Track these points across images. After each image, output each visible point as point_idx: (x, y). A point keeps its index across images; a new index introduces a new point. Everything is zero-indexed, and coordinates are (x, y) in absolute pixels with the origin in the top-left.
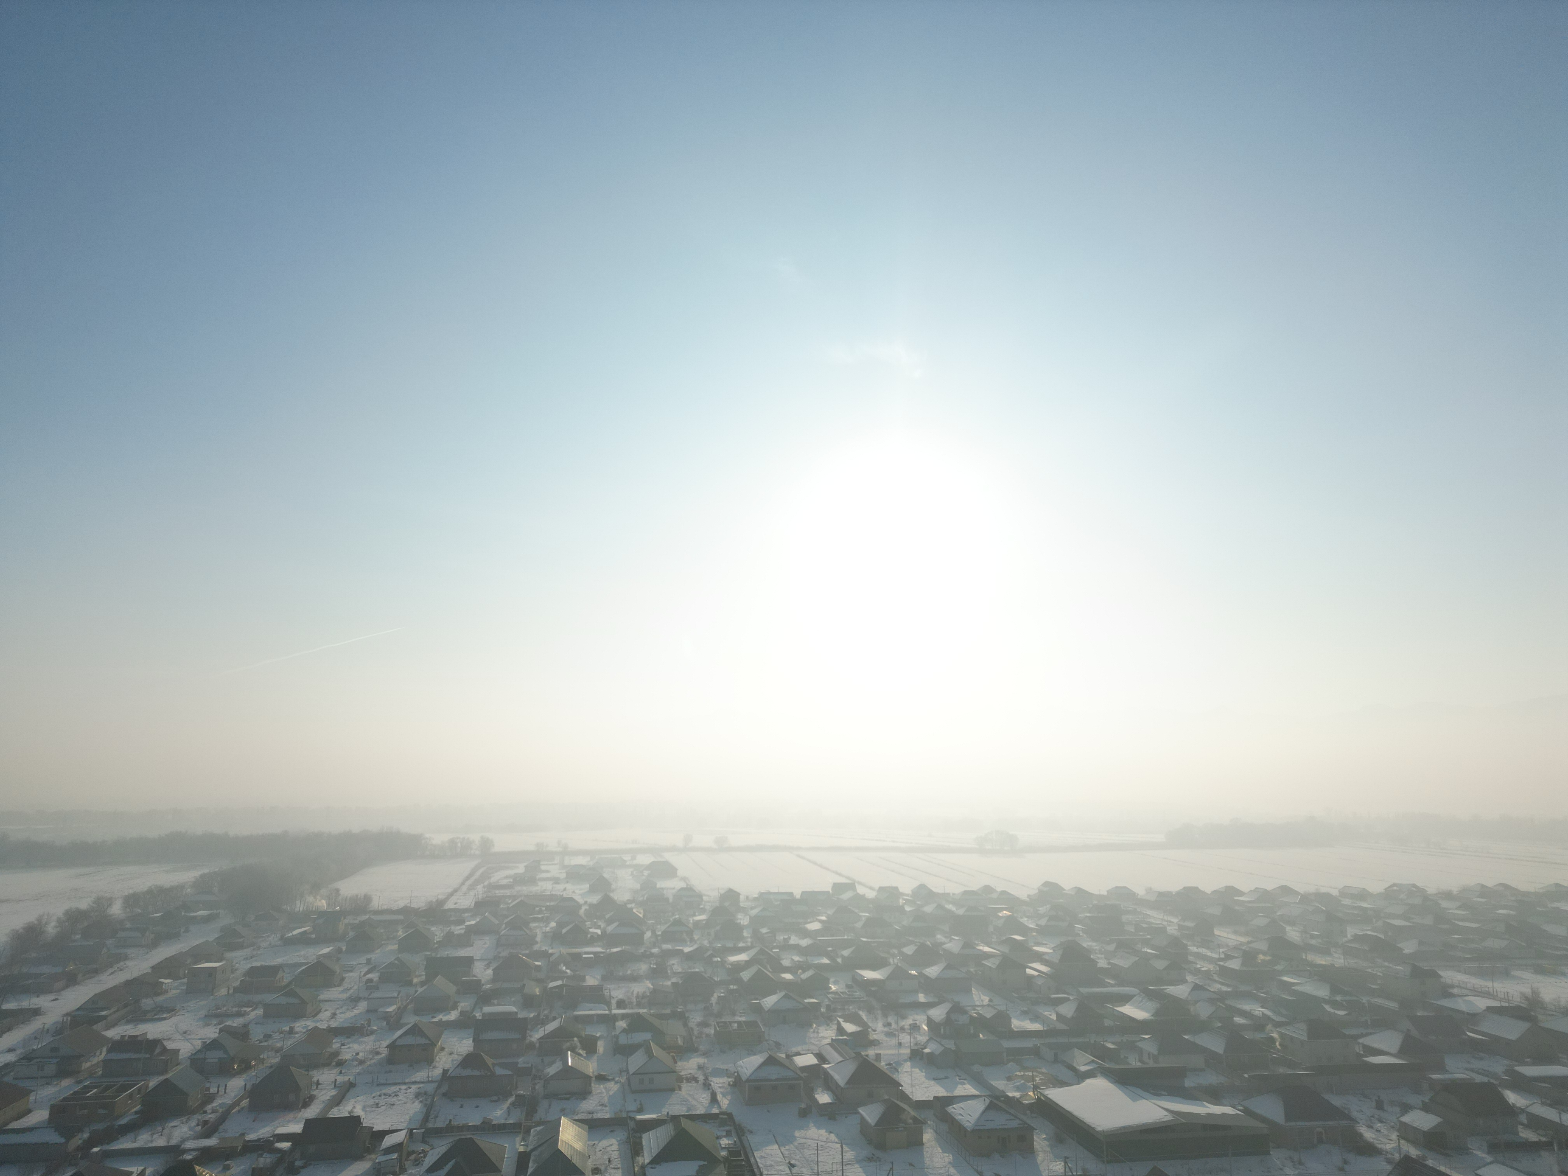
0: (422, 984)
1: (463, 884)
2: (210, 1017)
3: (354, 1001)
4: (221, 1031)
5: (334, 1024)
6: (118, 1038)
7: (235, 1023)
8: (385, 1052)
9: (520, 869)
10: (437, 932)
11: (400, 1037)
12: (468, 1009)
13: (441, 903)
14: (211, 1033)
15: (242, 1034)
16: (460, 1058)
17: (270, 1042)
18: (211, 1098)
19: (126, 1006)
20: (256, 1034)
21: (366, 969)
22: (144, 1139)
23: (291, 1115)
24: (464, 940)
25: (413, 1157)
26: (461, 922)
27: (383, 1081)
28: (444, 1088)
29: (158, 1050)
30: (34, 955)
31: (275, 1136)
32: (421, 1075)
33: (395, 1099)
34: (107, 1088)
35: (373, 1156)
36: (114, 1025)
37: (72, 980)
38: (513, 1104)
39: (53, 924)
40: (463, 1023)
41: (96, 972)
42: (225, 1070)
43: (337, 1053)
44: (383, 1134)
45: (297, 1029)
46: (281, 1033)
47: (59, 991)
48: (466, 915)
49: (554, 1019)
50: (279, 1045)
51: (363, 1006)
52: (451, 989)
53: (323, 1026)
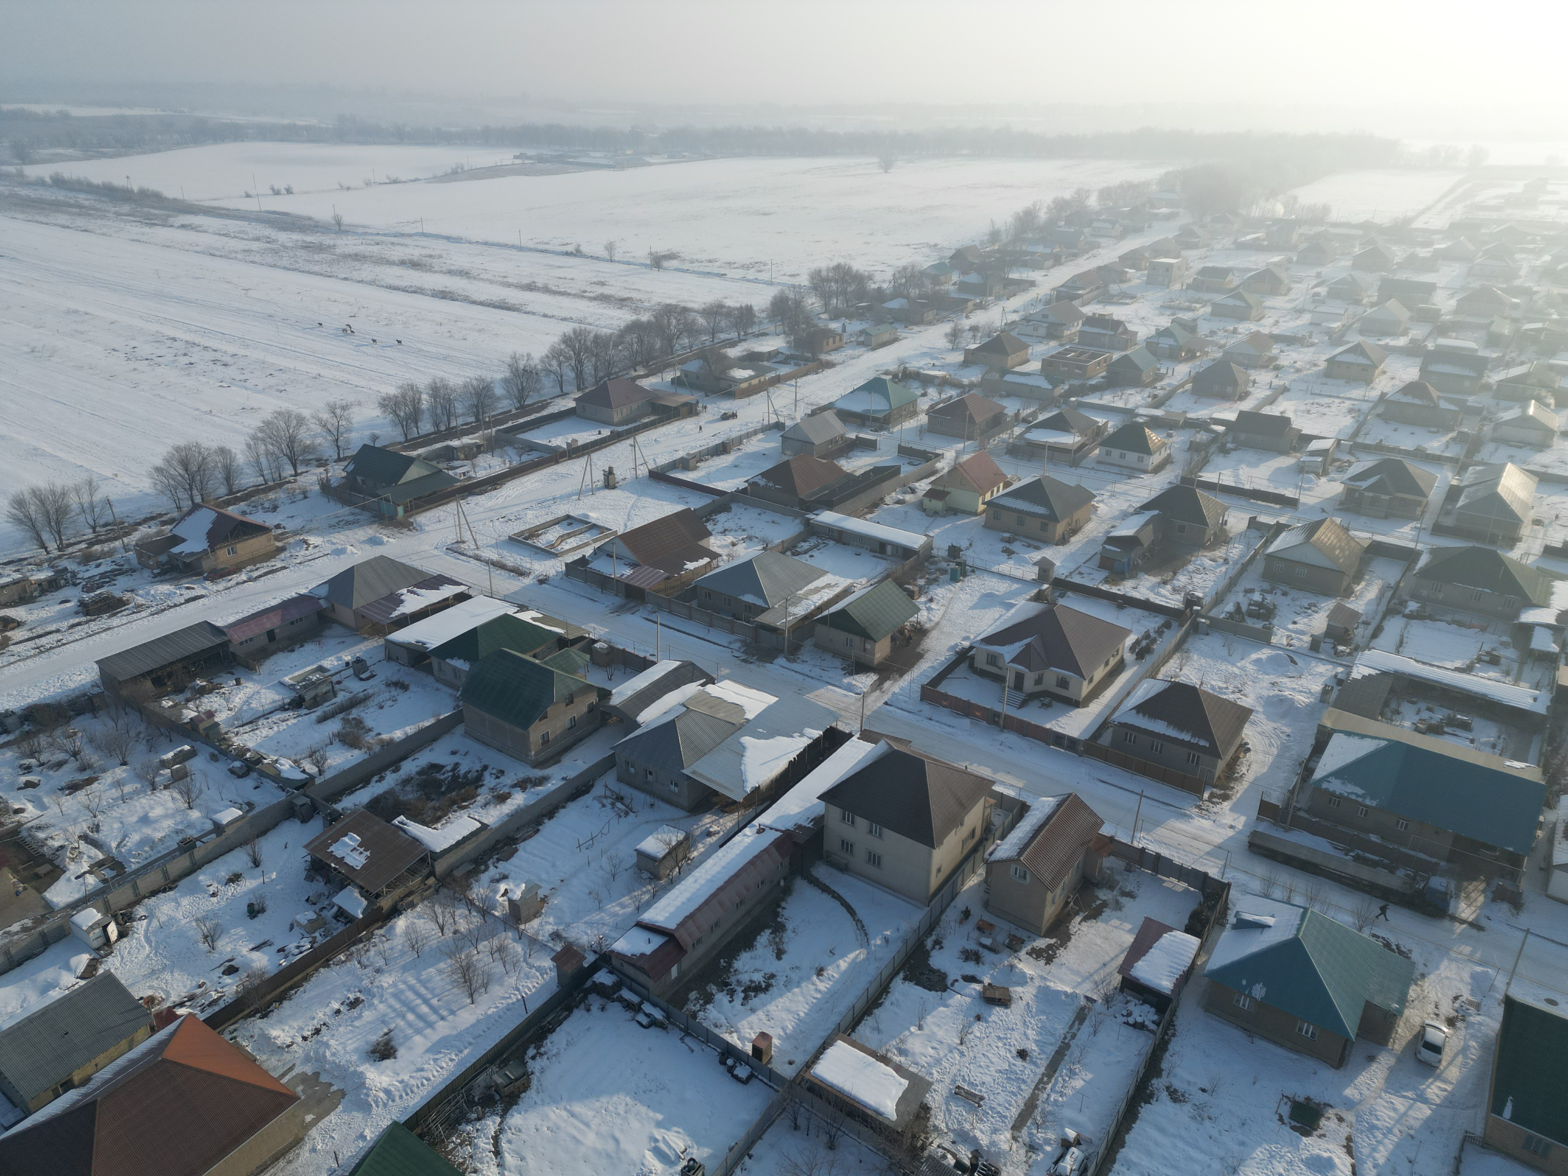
0: (1373, 305)
1: (1439, 201)
2: (1167, 307)
3: (1299, 312)
4: (1173, 321)
5: (1276, 331)
6: (1090, 314)
7: (1187, 316)
8: (1323, 365)
9: (1518, 188)
10: (1399, 253)
11: (1340, 354)
12: (1420, 337)
13: (1408, 221)
14: (1165, 322)
15: (1191, 327)
16: (1402, 385)
17: (1215, 338)
18: (1160, 377)
19: (1097, 288)
20: (1203, 329)
21: (1314, 282)
22: (1107, 399)
23: (1228, 405)
24: (1428, 265)
25: (1337, 464)
26: (1428, 244)
27: (1317, 392)
28: (1380, 410)
29: (1120, 330)
30: (1030, 235)
31: (1211, 419)
32: (1357, 393)
33: (1327, 409)
34: (1081, 354)
35: (1298, 455)
36: (1088, 303)
37: (1057, 261)
38: (1453, 439)
39: (1044, 210)
40: (1413, 350)
41: (1075, 256)
42: (1174, 356)
43: (1275, 358)
44: (1310, 438)
45: (1240, 330)
46: (1226, 331)
47: (1049, 268)
48: (1437, 236)
49: (1522, 363)
50: (1223, 342)
51: (1306, 318)
52: (1404, 314)
53: (1265, 331)
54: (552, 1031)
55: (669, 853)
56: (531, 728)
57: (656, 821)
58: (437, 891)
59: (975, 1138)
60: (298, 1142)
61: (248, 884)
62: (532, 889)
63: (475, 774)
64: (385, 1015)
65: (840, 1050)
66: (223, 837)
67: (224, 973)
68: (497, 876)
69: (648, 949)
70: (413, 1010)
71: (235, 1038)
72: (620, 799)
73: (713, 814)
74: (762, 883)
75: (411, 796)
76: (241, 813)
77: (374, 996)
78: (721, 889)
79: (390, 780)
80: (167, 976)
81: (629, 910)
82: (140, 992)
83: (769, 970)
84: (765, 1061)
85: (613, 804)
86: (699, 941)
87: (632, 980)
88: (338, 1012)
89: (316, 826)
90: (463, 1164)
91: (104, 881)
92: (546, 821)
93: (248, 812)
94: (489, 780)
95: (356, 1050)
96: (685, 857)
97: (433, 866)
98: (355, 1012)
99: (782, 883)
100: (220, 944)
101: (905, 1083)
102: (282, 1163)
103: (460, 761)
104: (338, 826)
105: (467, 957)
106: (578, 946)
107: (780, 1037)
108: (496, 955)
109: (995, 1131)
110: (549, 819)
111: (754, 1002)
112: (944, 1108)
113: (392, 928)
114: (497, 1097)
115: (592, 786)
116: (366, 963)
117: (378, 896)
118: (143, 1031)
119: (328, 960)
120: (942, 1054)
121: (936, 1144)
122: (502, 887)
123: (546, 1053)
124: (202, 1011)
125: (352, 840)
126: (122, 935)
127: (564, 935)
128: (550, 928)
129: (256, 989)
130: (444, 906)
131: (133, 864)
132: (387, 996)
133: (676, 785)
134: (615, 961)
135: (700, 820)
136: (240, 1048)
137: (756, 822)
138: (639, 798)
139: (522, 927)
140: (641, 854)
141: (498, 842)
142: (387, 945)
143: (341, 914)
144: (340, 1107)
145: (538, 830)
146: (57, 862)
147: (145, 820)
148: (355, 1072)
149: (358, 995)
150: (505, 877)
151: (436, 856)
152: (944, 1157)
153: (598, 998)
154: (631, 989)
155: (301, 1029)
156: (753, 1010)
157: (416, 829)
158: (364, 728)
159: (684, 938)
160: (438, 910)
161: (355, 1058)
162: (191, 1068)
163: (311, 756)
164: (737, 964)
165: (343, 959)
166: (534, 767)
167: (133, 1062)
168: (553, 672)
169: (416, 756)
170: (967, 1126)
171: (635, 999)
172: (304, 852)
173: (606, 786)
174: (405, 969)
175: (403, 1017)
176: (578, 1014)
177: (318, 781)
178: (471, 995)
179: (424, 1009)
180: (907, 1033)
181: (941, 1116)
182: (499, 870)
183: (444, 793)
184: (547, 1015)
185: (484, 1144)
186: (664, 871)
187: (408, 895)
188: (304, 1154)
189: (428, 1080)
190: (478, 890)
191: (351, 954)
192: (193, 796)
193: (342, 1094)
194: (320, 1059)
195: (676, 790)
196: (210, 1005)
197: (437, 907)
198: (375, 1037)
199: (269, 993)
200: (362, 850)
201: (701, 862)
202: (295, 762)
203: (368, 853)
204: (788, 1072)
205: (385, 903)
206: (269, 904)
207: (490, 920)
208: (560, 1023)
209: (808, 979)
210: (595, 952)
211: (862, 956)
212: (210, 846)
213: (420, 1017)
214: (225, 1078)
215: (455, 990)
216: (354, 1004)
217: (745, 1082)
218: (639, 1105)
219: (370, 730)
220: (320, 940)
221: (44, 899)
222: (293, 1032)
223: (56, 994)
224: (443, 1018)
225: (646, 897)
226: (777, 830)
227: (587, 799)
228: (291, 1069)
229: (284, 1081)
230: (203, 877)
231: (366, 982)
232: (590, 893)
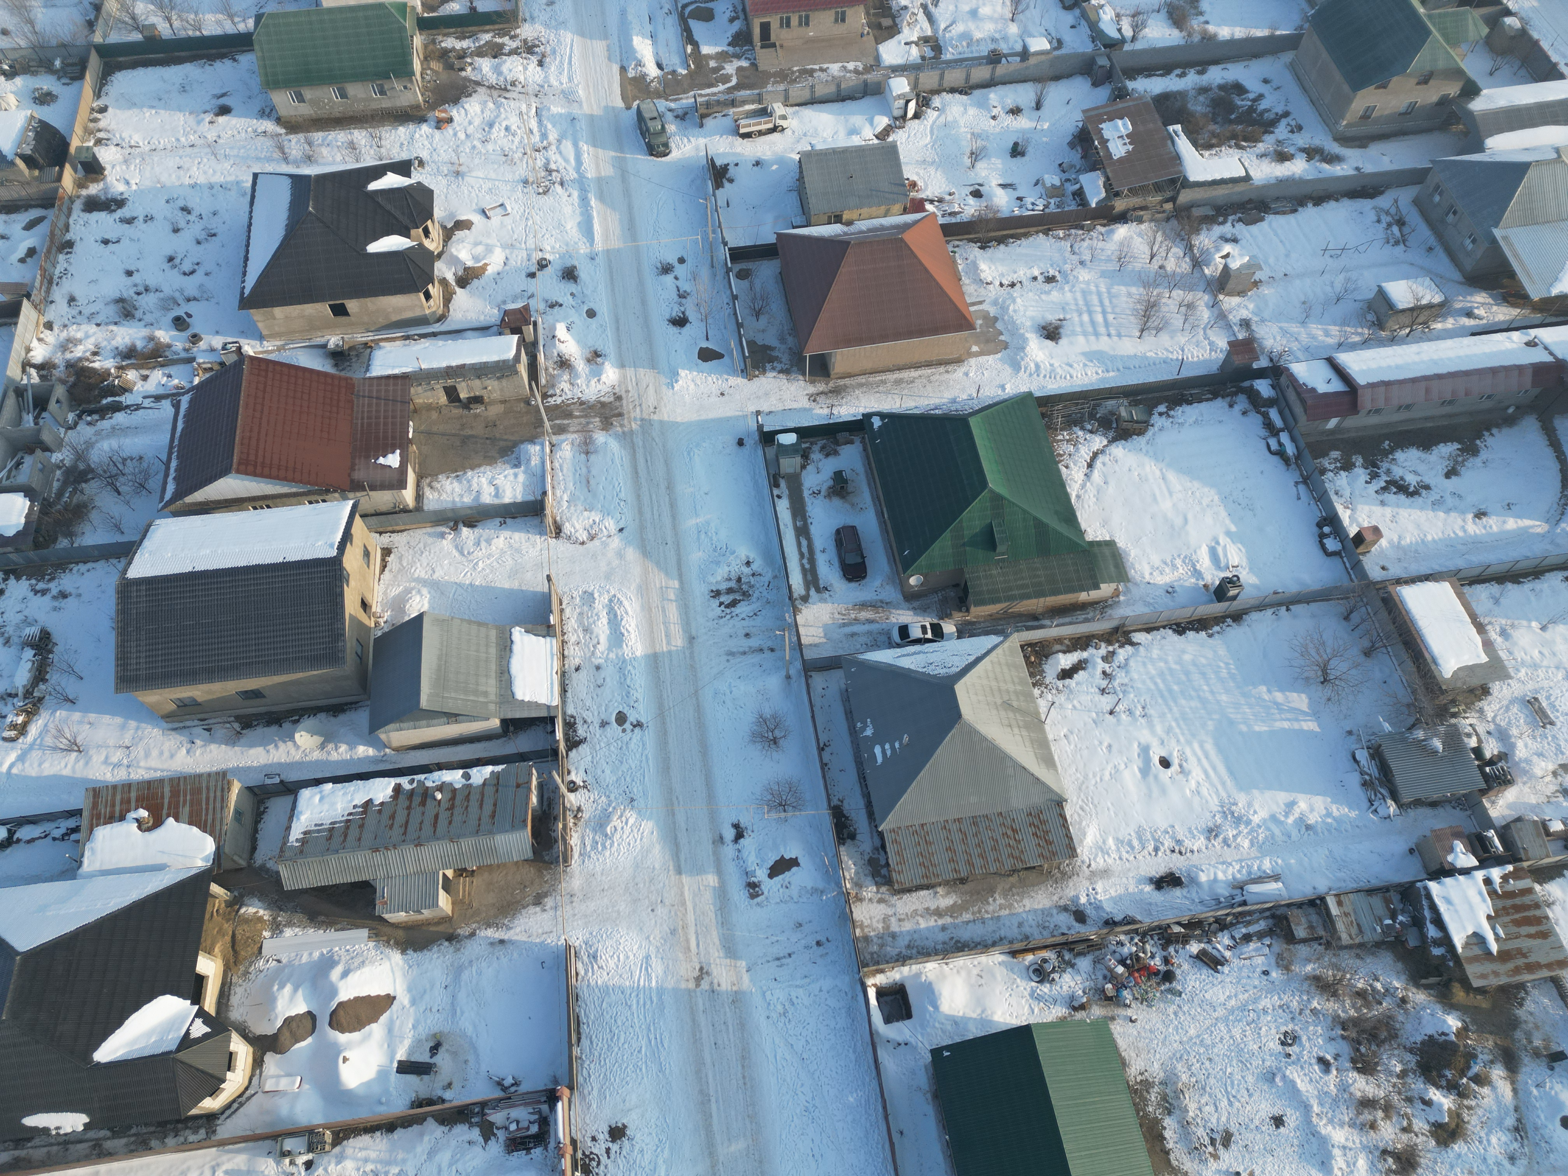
54: (1190, 403)
55: (1411, 310)
56: (1361, 93)
57: (1422, 268)
58: (1168, 219)
59: (1513, 746)
60: (959, 361)
61: (1023, 123)
62: (1252, 266)
63: (1272, 116)
64: (1067, 304)
65: (1444, 590)
66: (1024, 65)
67: (971, 193)
68: (1229, 236)
69: (1322, 388)
70: (1090, 313)
71: (955, 252)
72: (1401, 223)
73: (1491, 296)
74: (1489, 397)
75: (1199, 108)
76: (1048, 47)
77: (1068, 283)
78: (1439, 377)
79: (1189, 81)
80: (932, 170)
81: (1330, 341)
82: (910, 173)
83: (1427, 480)
84: (1360, 550)
85: (1389, 225)
86: (1378, 411)
87: (1288, 405)
88: (1035, 279)
89: (1102, 94)
90: (1061, 455)
91: (923, 58)
92: (1310, 205)
93: (1055, 49)
94: (1281, 131)
95: (1032, 318)
96: (1425, 323)
97: (1178, 193)
98: (1047, 287)
99: (1511, 410)
100: (980, 165)
101: (1484, 659)
102: (942, 369)
103: (1266, 95)
104: (1120, 105)
105: (1158, 295)
106: (1260, 345)
107: (1390, 542)
108: (1183, 309)
109: (1540, 755)
110: (1314, 205)
111: (1390, 497)
112: (1505, 703)
113: (1112, 232)
114: (1114, 425)
115: (1382, 193)
116: (1077, 250)
117: (1117, 194)
118: (898, 207)
119: (1049, 230)
120: (1545, 663)
121: (1467, 722)
122: (1227, 248)
123: (1173, 417)
124: (943, 216)
125: (1124, 126)
126: (917, 116)
127: (1254, 327)
128: (1245, 314)
129: (987, 221)
130: (1166, 237)
131: (949, 55)
132: (1077, 288)
133: (1474, 241)
134: (1283, 380)
135: (1471, 295)
136: (954, 262)
137: (1533, 332)
138: (1422, 232)
139: (1221, 297)
140: (1382, 294)
141: (1250, 201)
142: (1101, 244)
143: (1079, 194)
144: (999, 355)
145: (1296, 211)
146: (898, 20)
147: (974, 13)
148: (1023, 335)
149: (1057, 274)
150: (1235, 240)
151: (1186, 184)
152: (1469, 735)
153: (1247, 401)
154: (1281, 413)
155: (1002, 275)
156: (1383, 503)
157: (1184, 145)
158: (1196, 8)
159: (1365, 400)
160: (1159, 237)
161: (1028, 324)
162: (916, 257)
163: (1133, 16)
164: (1400, 455)
165: (1061, 235)
166: (1336, 139)
167: (882, 228)
168: (1428, 33)
169: (1229, 66)
170: (1514, 731)
171: (1278, 422)
172: (1079, 116)
173: (1396, 201)
174: (1103, 274)
175: (1080, 315)
176: (1220, 404)
177: (1127, 47)
178: (1142, 331)
179: (1099, 318)
180: (1525, 623)
181: (1495, 706)
182: (1234, 231)
183: (1231, 122)
184: (1194, 388)
185: (1085, 453)
186: (1392, 324)
187: (1143, 208)
188: (958, 373)
189: (1071, 377)
190: (1204, 240)
191: (1069, 235)
192: (1020, 8)
193: (1005, 345)
194: (1004, 308)
195: (1470, 246)
196: (950, 214)
197: (1159, 234)
198: (1052, 317)
199: (994, 231)
200: (1127, 141)
201: (1438, 338)
202: (1118, 15)
203: (1130, 147)
204: (1374, 573)
205: (1120, 205)
206: (1030, 150)
207: (1197, 274)
208: (1200, 401)
209: (1463, 512)
210: (1271, 360)
211: (1539, 530)
212: (1012, 68)
213: (1093, 323)
214: (935, 280)
215: (1132, 318)
216: (1050, 280)
217: (1328, 554)
218: (1222, 508)
219: (1201, 14)
220: (1053, 208)
221: (877, 50)
222: (995, 274)
223: (856, 141)
224: (1109, 335)
225: (1356, 339)
226: (1551, 354)
227: (1366, 205)
228: (981, 303)
229: (972, 309)
230: (994, 96)
231: (1067, 267)
232: (1304, 303)
